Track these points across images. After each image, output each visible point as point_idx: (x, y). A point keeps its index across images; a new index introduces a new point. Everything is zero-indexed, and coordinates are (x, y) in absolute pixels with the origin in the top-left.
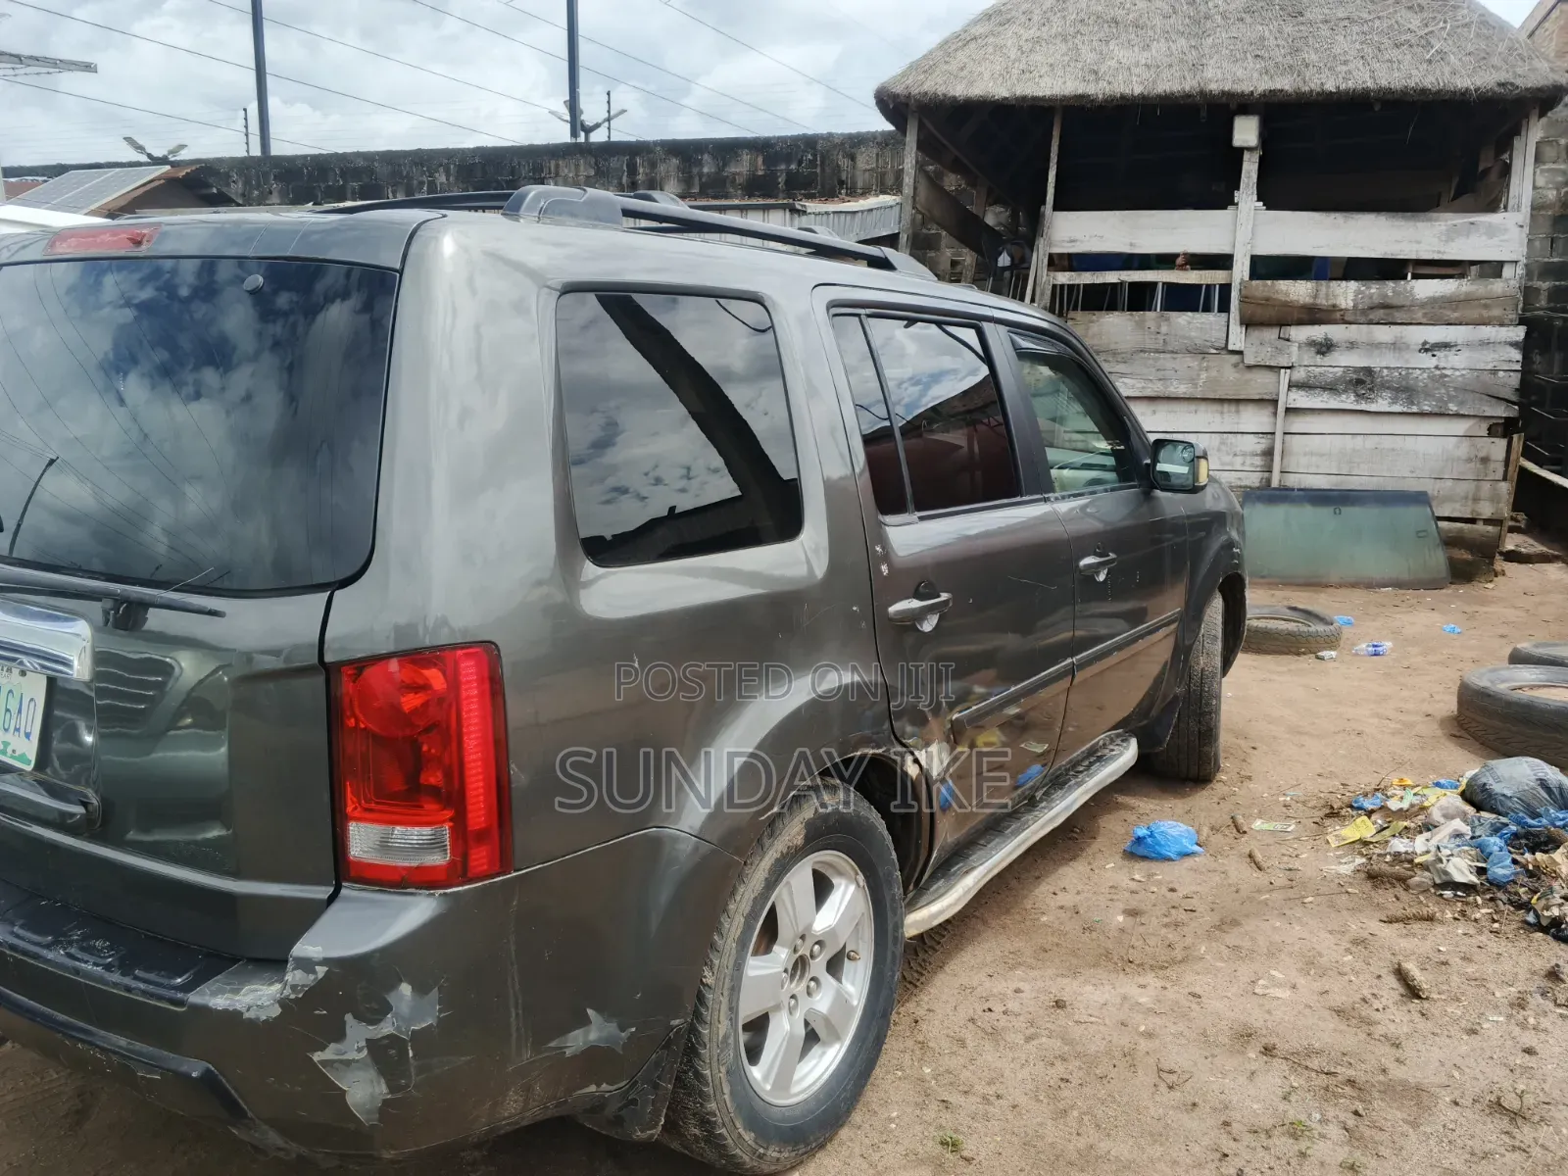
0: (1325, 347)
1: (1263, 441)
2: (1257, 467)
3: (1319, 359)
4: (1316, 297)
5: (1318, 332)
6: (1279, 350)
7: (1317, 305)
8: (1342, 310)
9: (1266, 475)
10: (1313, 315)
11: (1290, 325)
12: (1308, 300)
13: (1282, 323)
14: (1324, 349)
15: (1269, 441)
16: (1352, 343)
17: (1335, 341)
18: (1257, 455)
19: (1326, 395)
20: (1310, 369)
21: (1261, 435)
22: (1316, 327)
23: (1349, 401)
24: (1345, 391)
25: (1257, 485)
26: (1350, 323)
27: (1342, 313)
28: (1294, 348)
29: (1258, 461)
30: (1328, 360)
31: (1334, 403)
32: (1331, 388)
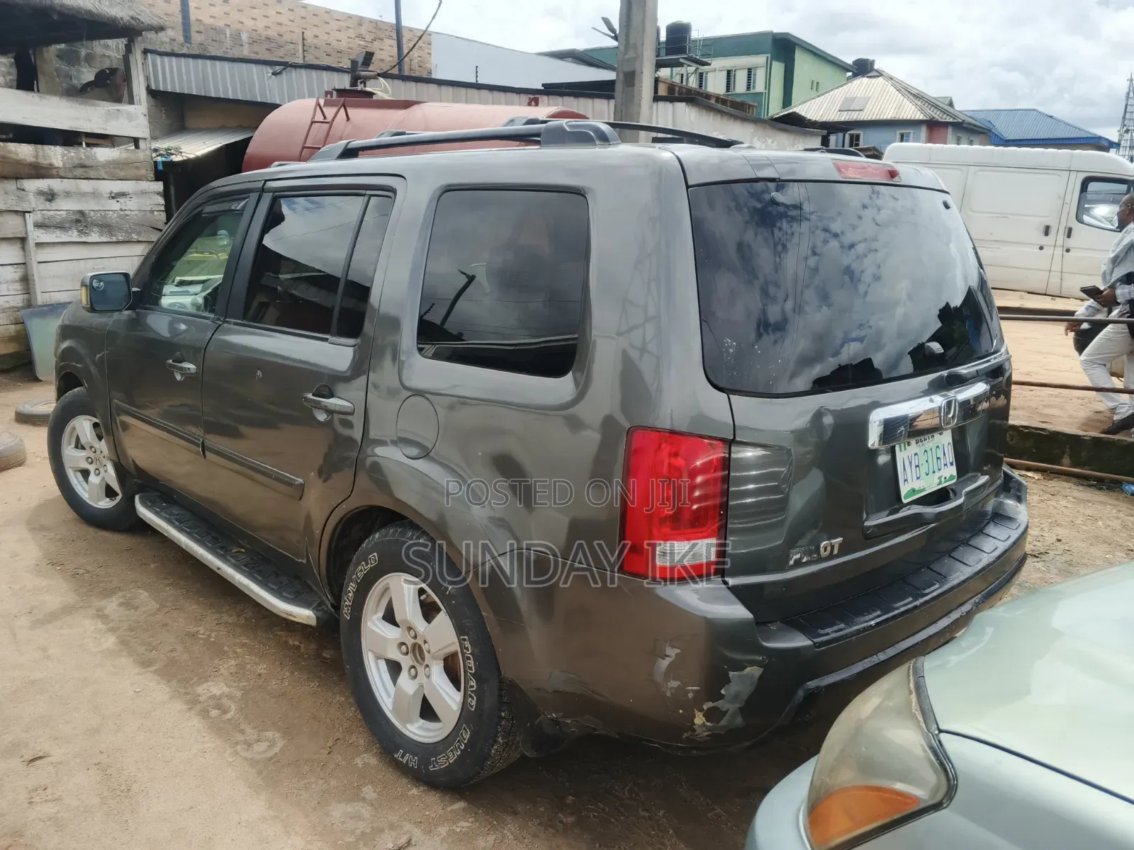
0: (50, 196)
1: (18, 270)
2: (18, 290)
3: (48, 205)
4: (37, 157)
5: (43, 184)
6: (21, 199)
7: (39, 163)
8: (56, 168)
9: (26, 296)
10: (39, 171)
11: (22, 179)
12: (32, 160)
13: (17, 178)
14: (50, 197)
15: (22, 270)
16: (67, 193)
17: (56, 191)
18: (16, 282)
19: (58, 232)
20: (44, 212)
21: (16, 266)
22: (41, 180)
23: (74, 235)
24: (70, 228)
25: (21, 305)
26: (63, 178)
27: (56, 170)
28: (31, 197)
29: (18, 286)
30: (54, 205)
31: (65, 238)
32: (60, 226)
